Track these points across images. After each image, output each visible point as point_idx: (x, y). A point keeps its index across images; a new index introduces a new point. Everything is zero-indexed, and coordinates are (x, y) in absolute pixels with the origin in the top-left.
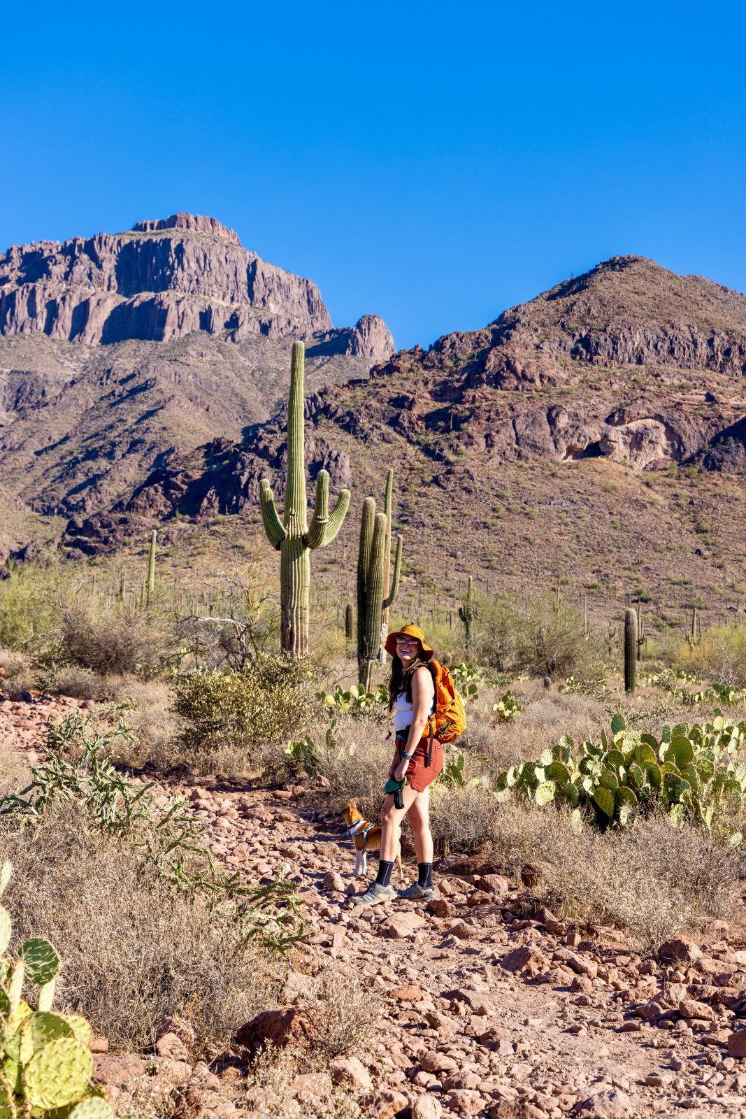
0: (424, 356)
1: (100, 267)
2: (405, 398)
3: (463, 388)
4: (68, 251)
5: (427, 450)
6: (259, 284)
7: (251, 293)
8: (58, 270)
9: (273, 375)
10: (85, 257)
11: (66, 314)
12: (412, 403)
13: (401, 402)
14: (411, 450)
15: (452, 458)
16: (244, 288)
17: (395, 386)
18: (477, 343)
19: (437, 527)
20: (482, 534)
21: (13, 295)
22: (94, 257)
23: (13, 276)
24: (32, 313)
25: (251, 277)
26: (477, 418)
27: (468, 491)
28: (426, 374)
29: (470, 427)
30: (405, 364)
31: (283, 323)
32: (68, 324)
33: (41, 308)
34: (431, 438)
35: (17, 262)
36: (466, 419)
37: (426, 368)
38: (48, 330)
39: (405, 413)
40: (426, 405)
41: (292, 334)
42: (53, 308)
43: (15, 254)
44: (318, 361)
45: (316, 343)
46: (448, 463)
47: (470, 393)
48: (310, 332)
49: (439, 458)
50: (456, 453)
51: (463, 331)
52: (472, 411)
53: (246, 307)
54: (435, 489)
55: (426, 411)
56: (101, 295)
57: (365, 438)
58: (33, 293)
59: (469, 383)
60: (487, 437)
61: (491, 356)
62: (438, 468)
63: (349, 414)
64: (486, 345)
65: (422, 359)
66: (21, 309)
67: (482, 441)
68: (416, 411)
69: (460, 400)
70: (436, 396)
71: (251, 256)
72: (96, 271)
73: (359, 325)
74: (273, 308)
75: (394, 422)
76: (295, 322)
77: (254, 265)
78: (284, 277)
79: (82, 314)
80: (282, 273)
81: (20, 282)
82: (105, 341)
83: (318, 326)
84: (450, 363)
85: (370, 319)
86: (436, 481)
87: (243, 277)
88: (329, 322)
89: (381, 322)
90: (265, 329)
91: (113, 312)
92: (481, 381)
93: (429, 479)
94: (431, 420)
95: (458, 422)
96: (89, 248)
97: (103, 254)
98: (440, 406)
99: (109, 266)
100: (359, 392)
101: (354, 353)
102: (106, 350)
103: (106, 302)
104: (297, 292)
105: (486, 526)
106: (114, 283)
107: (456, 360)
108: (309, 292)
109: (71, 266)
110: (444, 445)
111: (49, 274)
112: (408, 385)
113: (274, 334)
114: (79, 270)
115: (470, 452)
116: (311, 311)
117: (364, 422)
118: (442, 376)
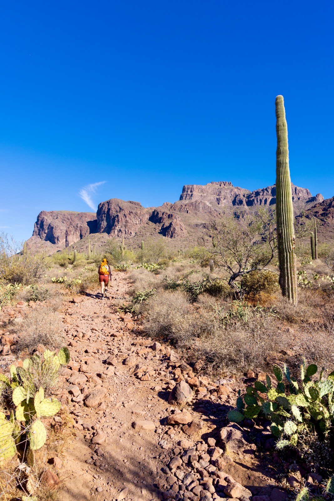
0: (321, 204)
1: (268, 192)
2: (317, 211)
3: (328, 209)
4: (263, 190)
5: (321, 220)
6: (297, 191)
7: (296, 193)
8: (261, 194)
9: (301, 207)
10: (266, 191)
11: (263, 201)
12: (319, 212)
13: (317, 212)
14: (318, 220)
15: (326, 221)
16: (294, 192)
17: (316, 210)
18: (330, 200)
19: (322, 233)
20: (331, 233)
21: (254, 199)
22: (267, 191)
23: (254, 196)
24: (257, 202)
25: (296, 190)
26: (330, 213)
27: (328, 226)
28: (321, 207)
29: (329, 215)
30: (317, 206)
31: (302, 197)
32: (264, 203)
33: (259, 201)
34: (322, 218)
35: (254, 193)
36: (328, 214)
37: (321, 206)
38: (260, 204)
39: (317, 214)
40: (321, 212)
41: (304, 199)
42: (261, 200)
43: (254, 192)
44: (309, 203)
45: (308, 200)
46: (325, 222)
47: (329, 209)
48: (307, 198)
49: (323, 221)
50: (327, 220)
51: (328, 199)
52: (329, 212)
53: (295, 195)
54: (323, 226)
55: (321, 213)
56: (269, 197)
57: (310, 219)
58: (257, 198)
59: (329, 208)
60: (332, 216)
61: (333, 202)
62: (323, 223)
63: (307, 215)
64: (332, 201)
65: (320, 204)
66: (256, 201)
67: (331, 217)
68: (319, 213)
69: (327, 211)
70: (323, 210)
71: (295, 186)
72: (268, 193)
73: (316, 196)
74: (300, 195)
75: (315, 216)
76: (305, 197)
77: (296, 188)
78: (302, 189)
79: (266, 201)
80: (301, 188)
81: (255, 197)
82: (270, 205)
83: (309, 197)
84: (325, 204)
85: (318, 195)
86: (323, 225)
87: (294, 190)
88: (312, 196)
89: (321, 195)
90: (299, 199)
91: (271, 200)
92: (331, 207)
93: (321, 225)
94: (322, 215)
95: (327, 214)
96: (266, 189)
97: (269, 190)
98: (324, 212)
99: (270, 192)
100: (309, 211)
101: (316, 201)
102: (271, 206)
103: (270, 198)
104: (305, 191)
105: (331, 231)
106: (271, 195)
107: (327, 204)
108: (307, 191)
109: (263, 193)
110: (324, 219)
111: (260, 195)
112: (318, 209)
113: (301, 199)
114: (265, 193)
115: (329, 219)
116: (308, 194)
117: (310, 216)
118: (324, 207)
